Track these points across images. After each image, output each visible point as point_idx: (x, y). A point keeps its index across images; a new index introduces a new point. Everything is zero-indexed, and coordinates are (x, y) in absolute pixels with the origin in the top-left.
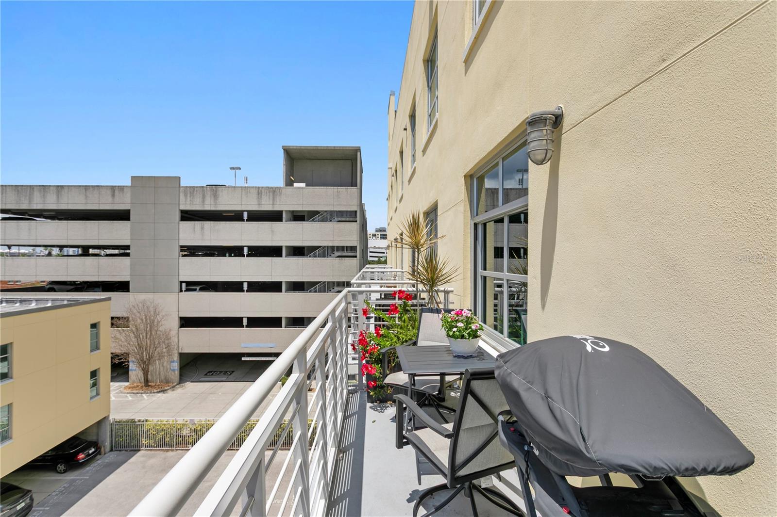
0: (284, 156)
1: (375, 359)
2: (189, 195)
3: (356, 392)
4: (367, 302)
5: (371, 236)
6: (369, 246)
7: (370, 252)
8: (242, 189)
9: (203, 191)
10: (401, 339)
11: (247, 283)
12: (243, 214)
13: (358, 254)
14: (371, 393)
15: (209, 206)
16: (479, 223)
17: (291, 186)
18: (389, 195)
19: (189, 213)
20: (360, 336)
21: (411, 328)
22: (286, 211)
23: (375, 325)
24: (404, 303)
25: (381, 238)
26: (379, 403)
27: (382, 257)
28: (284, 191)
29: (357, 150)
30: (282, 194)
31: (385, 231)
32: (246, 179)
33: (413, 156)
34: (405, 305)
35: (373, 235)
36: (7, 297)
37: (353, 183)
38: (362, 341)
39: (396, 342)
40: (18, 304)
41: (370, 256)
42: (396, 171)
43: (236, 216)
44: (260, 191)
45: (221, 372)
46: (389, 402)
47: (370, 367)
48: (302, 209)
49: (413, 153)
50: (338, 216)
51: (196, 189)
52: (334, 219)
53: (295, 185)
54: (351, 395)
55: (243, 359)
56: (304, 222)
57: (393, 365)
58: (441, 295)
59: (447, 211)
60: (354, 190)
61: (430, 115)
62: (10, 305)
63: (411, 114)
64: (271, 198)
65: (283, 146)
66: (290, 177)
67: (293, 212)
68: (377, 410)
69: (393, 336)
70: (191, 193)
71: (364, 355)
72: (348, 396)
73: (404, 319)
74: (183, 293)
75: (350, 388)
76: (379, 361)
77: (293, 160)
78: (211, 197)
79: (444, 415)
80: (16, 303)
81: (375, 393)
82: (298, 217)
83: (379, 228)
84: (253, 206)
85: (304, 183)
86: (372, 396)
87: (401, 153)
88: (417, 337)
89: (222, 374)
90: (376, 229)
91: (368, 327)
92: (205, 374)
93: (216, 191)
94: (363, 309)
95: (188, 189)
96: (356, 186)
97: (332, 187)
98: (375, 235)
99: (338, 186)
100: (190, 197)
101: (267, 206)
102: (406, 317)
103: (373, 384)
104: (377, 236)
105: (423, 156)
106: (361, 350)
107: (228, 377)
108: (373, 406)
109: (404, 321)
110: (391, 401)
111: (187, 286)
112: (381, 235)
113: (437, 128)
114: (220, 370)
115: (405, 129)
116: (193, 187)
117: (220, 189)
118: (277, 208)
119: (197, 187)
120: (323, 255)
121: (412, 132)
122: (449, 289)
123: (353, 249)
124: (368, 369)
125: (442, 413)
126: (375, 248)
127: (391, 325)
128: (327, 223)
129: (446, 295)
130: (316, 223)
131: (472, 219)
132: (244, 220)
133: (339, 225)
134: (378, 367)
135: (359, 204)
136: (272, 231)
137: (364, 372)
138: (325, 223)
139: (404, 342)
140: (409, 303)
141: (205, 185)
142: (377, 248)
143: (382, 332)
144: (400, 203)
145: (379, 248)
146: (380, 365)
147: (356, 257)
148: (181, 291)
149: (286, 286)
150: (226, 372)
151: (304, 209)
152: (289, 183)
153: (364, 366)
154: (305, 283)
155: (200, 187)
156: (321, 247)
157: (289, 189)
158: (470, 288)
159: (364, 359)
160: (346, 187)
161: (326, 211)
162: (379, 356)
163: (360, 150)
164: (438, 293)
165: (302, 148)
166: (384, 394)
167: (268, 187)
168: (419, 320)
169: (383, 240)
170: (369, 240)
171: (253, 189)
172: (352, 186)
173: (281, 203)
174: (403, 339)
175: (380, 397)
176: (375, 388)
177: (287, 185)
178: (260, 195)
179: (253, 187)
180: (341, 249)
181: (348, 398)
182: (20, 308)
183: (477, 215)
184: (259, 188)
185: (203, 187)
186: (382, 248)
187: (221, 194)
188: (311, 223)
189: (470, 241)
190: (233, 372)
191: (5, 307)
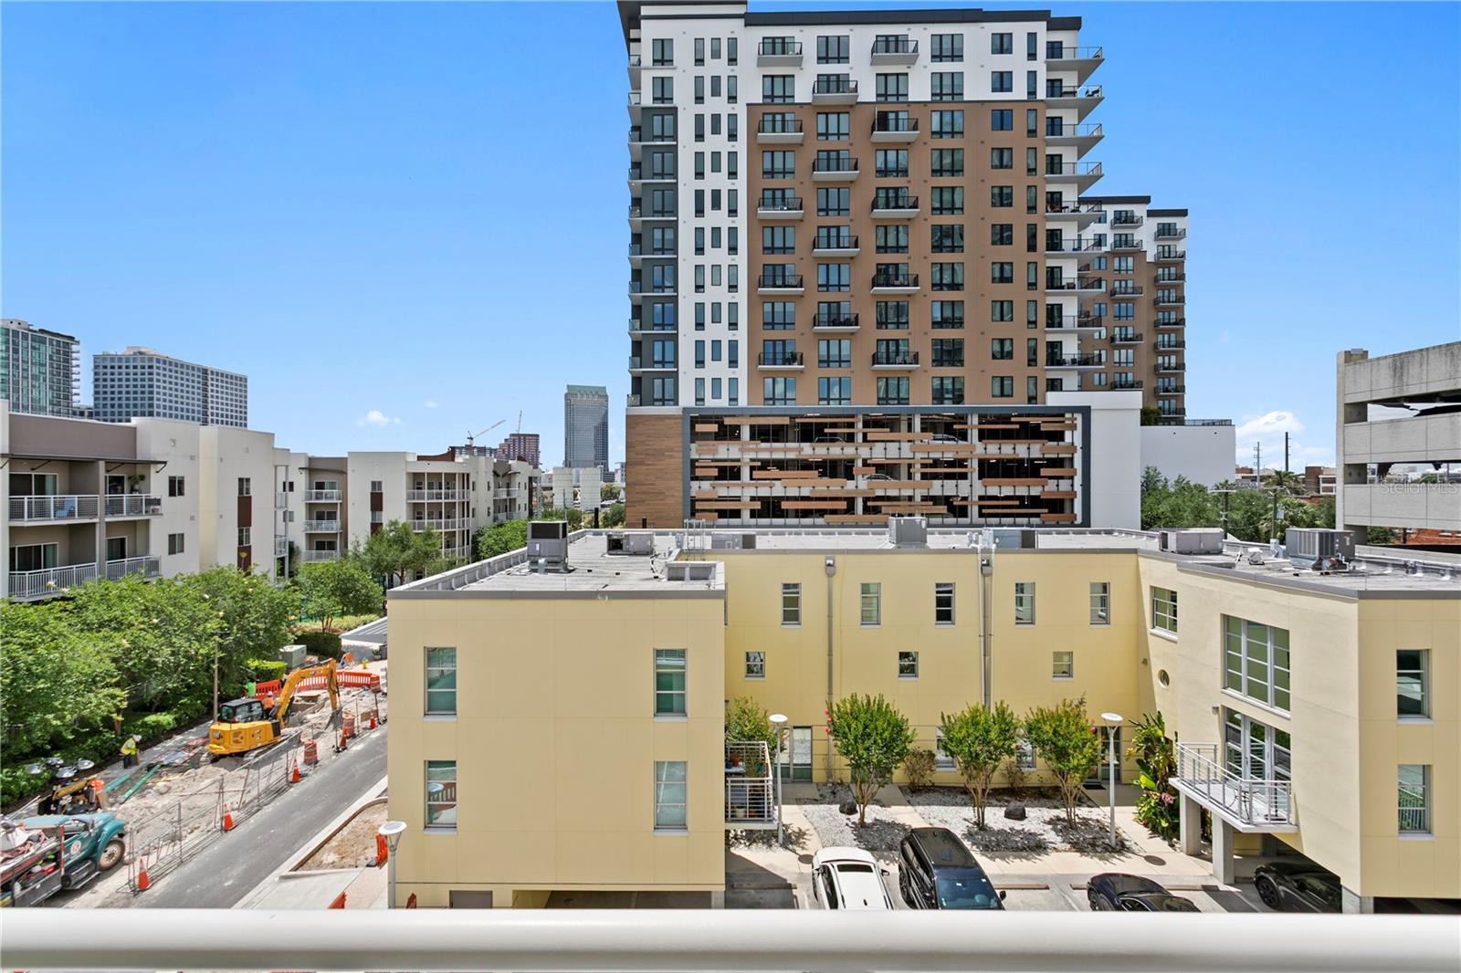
36: (1425, 562)
40: (1447, 577)
62: (1432, 576)
80: (1443, 575)
182: (1450, 586)
191: (1420, 579)
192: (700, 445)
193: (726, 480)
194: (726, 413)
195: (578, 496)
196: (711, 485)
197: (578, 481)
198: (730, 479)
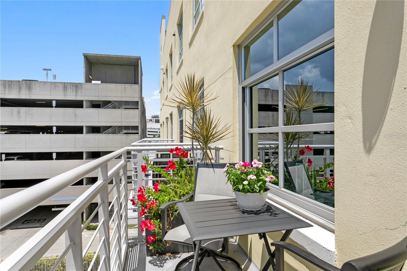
0: (84, 61)
1: (154, 214)
2: (7, 87)
3: (136, 245)
4: (146, 159)
5: (149, 121)
6: (147, 128)
7: (148, 131)
8: (51, 84)
9: (19, 84)
10: (179, 193)
11: (55, 153)
12: (52, 102)
13: (140, 131)
14: (151, 248)
15: (24, 95)
16: (246, 87)
17: (90, 82)
18: (161, 89)
19: (8, 101)
20: (138, 192)
21: (187, 182)
22: (86, 101)
23: (153, 181)
24: (180, 160)
25: (155, 122)
26: (158, 256)
27: (156, 135)
28: (84, 86)
29: (139, 59)
30: (83, 88)
31: (158, 117)
32: (55, 77)
33: (180, 54)
34: (181, 162)
35: (150, 120)
37: (136, 82)
38: (141, 197)
39: (173, 196)
41: (148, 134)
42: (167, 70)
43: (47, 104)
44: (65, 86)
45: (35, 220)
46: (167, 254)
47: (149, 223)
48: (98, 100)
49: (180, 52)
50: (125, 105)
51: (13, 82)
52: (122, 107)
53: (93, 82)
54: (131, 249)
55: (53, 209)
56: (100, 109)
57: (172, 218)
58: (213, 152)
59: (214, 83)
60: (136, 87)
61: (195, 17)
63: (178, 23)
64: (74, 91)
65: (83, 53)
66: (89, 76)
67: (91, 101)
68: (156, 265)
69: (171, 191)
70: (9, 85)
71: (143, 210)
72: (127, 250)
73: (181, 175)
74: (3, 162)
75: (129, 241)
76: (159, 216)
77: (91, 64)
78: (26, 89)
79: (221, 264)
81: (154, 247)
82: (96, 105)
83: (154, 115)
84: (61, 97)
85: (100, 81)
86: (151, 250)
87: (171, 55)
88: (194, 191)
89: (36, 222)
90: (152, 116)
91: (147, 183)
92: (22, 222)
93: (30, 85)
94: (142, 166)
95: (7, 82)
96: (138, 84)
97: (120, 84)
98: (152, 120)
99: (125, 84)
100: (9, 88)
101: (71, 96)
102: (183, 172)
103: (152, 239)
104: (153, 121)
105: (190, 48)
106: (140, 206)
107: (41, 224)
108: (153, 260)
109: (181, 177)
110: (169, 253)
111: (6, 156)
112: (155, 120)
113: (203, 18)
114: (35, 219)
115: (174, 35)
116: (11, 81)
117: (33, 83)
118: (79, 98)
119: (14, 81)
120: (114, 133)
121: (179, 36)
122: (220, 147)
123: (136, 128)
124: (147, 225)
125: (219, 262)
126: (151, 128)
127: (168, 180)
128: (117, 109)
129: (217, 152)
130: (109, 109)
131: (239, 84)
132: (53, 107)
133: (126, 111)
134: (157, 222)
135: (140, 97)
136: (76, 115)
137: (143, 229)
138: (115, 109)
139: (181, 196)
140: (184, 160)
141: (21, 80)
142: (153, 129)
143: (159, 187)
144: (170, 92)
145: (154, 129)
146: (159, 220)
147: (138, 133)
148: (1, 160)
149: (86, 155)
150: (40, 220)
151: (100, 100)
152: (88, 80)
153: (143, 222)
154: (101, 153)
155: (17, 81)
156: (111, 127)
157: (88, 85)
158: (238, 145)
159: (144, 214)
160: (131, 85)
161: (116, 101)
162: (158, 211)
163: (140, 59)
164: (211, 150)
165: (98, 55)
166: (163, 247)
167: (72, 83)
168: (194, 175)
169: (157, 124)
170: (147, 124)
171: (60, 84)
172: (135, 84)
173: (82, 95)
174: (180, 192)
175: (159, 250)
176: (154, 242)
177: (87, 81)
178: (65, 89)
179: (60, 83)
180: (127, 128)
181: (127, 252)
183: (245, 79)
184: (65, 83)
185: (19, 81)
186: (156, 129)
187: (34, 87)
188: (105, 109)
189: (238, 103)
190: (45, 219)
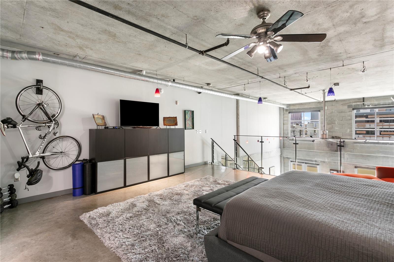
192: (358, 124)
193: (369, 135)
194: (369, 114)
195: (316, 131)
196: (363, 136)
197: (316, 127)
198: (371, 135)
